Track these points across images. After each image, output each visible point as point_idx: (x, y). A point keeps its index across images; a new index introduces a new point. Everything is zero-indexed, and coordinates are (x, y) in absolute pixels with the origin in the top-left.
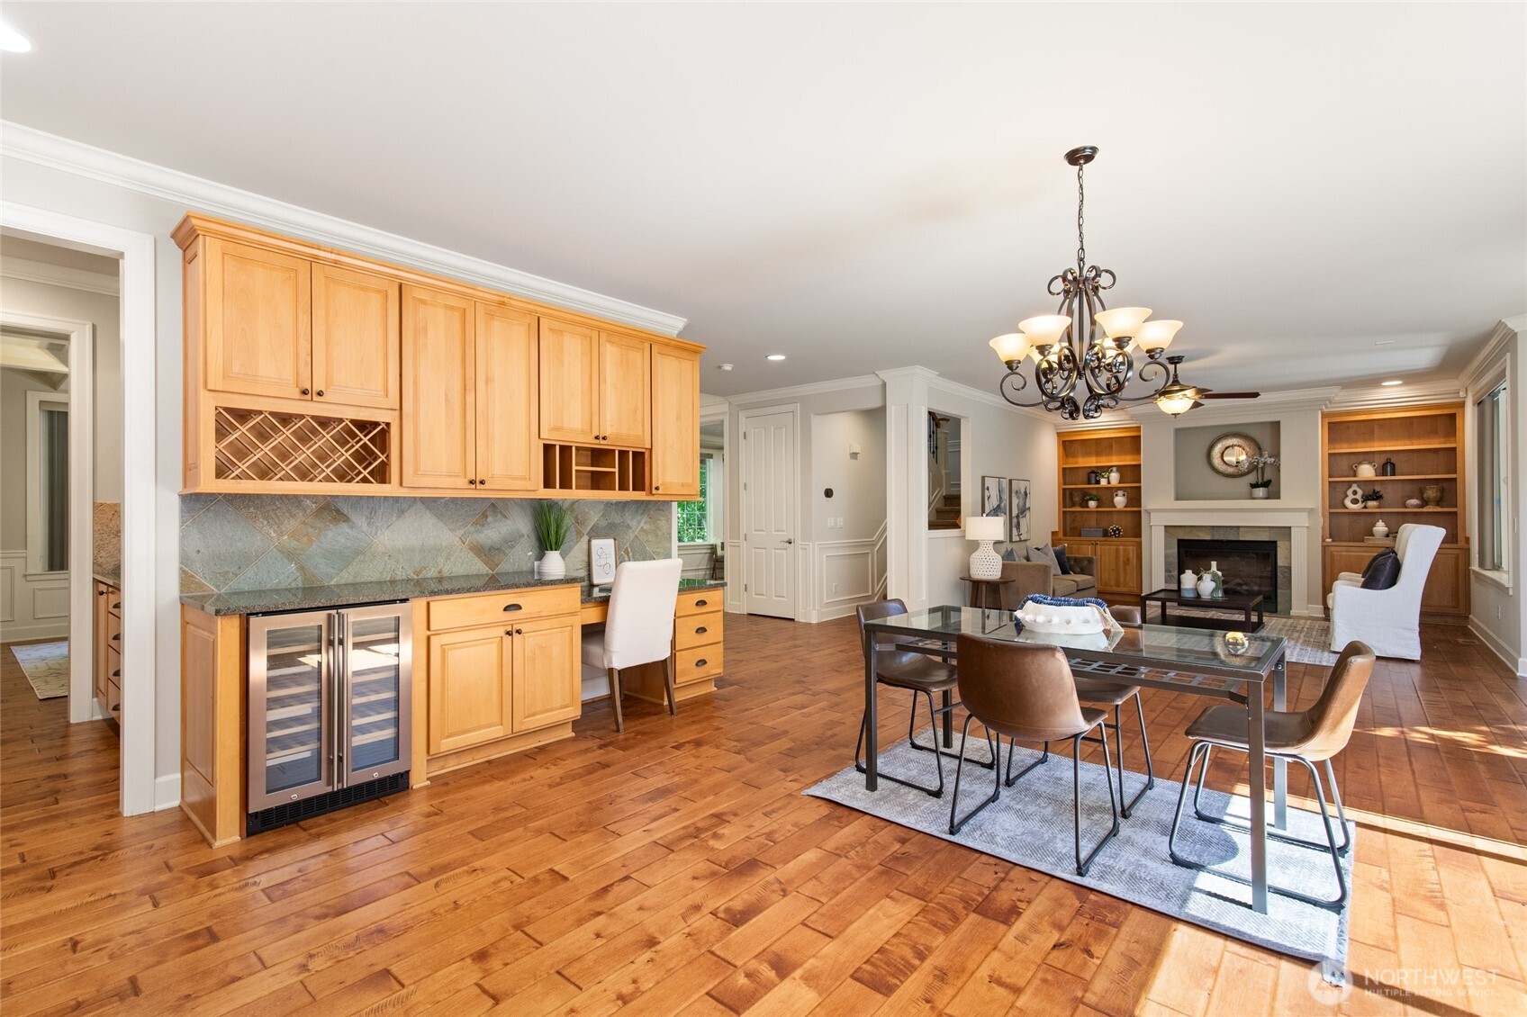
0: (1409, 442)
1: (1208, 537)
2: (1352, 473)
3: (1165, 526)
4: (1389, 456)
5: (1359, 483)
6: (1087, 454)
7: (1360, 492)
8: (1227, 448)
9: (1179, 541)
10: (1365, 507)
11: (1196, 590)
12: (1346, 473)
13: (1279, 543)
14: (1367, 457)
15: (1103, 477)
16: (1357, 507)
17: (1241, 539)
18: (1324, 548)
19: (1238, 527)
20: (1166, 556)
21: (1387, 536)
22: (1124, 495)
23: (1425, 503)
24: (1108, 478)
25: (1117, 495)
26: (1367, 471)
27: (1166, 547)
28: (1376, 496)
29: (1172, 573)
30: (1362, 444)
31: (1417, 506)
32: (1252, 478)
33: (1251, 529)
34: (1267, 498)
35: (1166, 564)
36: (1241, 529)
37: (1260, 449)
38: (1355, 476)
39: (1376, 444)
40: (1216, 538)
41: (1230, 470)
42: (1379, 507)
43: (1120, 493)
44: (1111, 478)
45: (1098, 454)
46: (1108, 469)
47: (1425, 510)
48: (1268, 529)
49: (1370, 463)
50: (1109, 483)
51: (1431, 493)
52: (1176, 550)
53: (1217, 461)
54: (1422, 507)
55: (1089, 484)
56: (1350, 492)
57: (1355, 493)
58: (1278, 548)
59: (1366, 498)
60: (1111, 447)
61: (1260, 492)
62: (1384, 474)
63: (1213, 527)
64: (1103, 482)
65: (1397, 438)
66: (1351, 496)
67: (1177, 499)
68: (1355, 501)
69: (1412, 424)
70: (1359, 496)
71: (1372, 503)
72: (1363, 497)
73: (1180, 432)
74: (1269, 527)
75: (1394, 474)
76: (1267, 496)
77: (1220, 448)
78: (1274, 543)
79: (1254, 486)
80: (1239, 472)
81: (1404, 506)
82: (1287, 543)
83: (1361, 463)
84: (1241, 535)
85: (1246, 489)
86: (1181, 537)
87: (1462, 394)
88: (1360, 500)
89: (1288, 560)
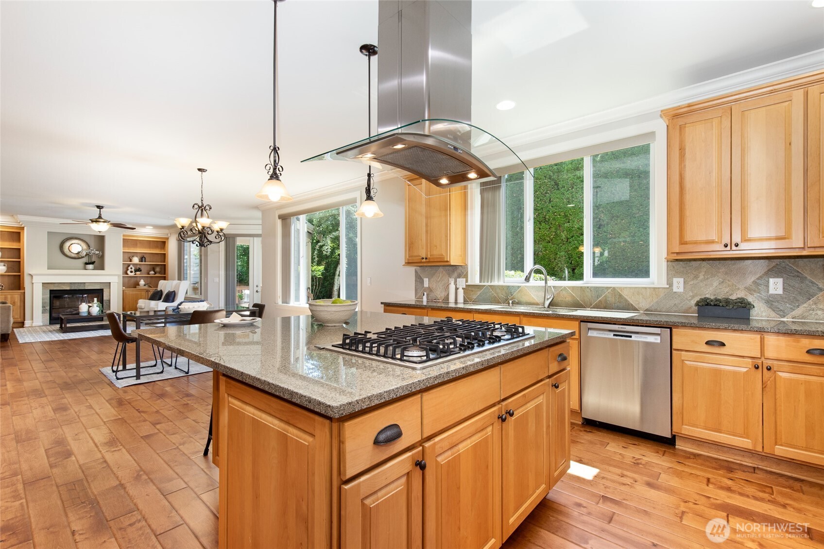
0: (149, 250)
1: (68, 288)
2: (129, 260)
3: (43, 283)
4: (143, 255)
5: (134, 265)
7: (133, 268)
8: (71, 244)
9: (51, 291)
10: (135, 274)
11: (89, 313)
12: (127, 260)
13: (104, 290)
14: (135, 254)
16: (132, 274)
17: (86, 288)
18: (123, 291)
19: (85, 283)
20: (43, 299)
21: (145, 285)
22: (4, 266)
23: (155, 273)
26: (136, 260)
27: (43, 295)
28: (139, 270)
29: (46, 308)
30: (133, 249)
31: (153, 274)
32: (85, 260)
33: (91, 284)
34: (93, 270)
35: (44, 303)
37: (89, 246)
38: (131, 261)
39: (138, 249)
40: (73, 288)
41: (73, 255)
42: (140, 274)
43: (1, 264)
47: (156, 275)
48: (98, 284)
49: (137, 257)
51: (158, 269)
52: (49, 296)
53: (66, 250)
54: (155, 274)
56: (129, 268)
57: (131, 268)
58: (104, 292)
59: (136, 271)
61: (91, 266)
62: (142, 262)
63: (71, 283)
65: (145, 247)
66: (130, 270)
67: (50, 268)
68: (131, 272)
69: (150, 243)
70: (133, 270)
71: (138, 273)
72: (135, 270)
73: (50, 234)
74: (100, 283)
75: (145, 262)
76: (94, 269)
77: (67, 244)
78: (102, 290)
79: (86, 264)
80: (78, 256)
81: (149, 274)
82: (108, 290)
83: (133, 256)
84: (86, 286)
85: (82, 265)
86: (52, 289)
87: (169, 235)
88: (134, 271)
89: (109, 297)
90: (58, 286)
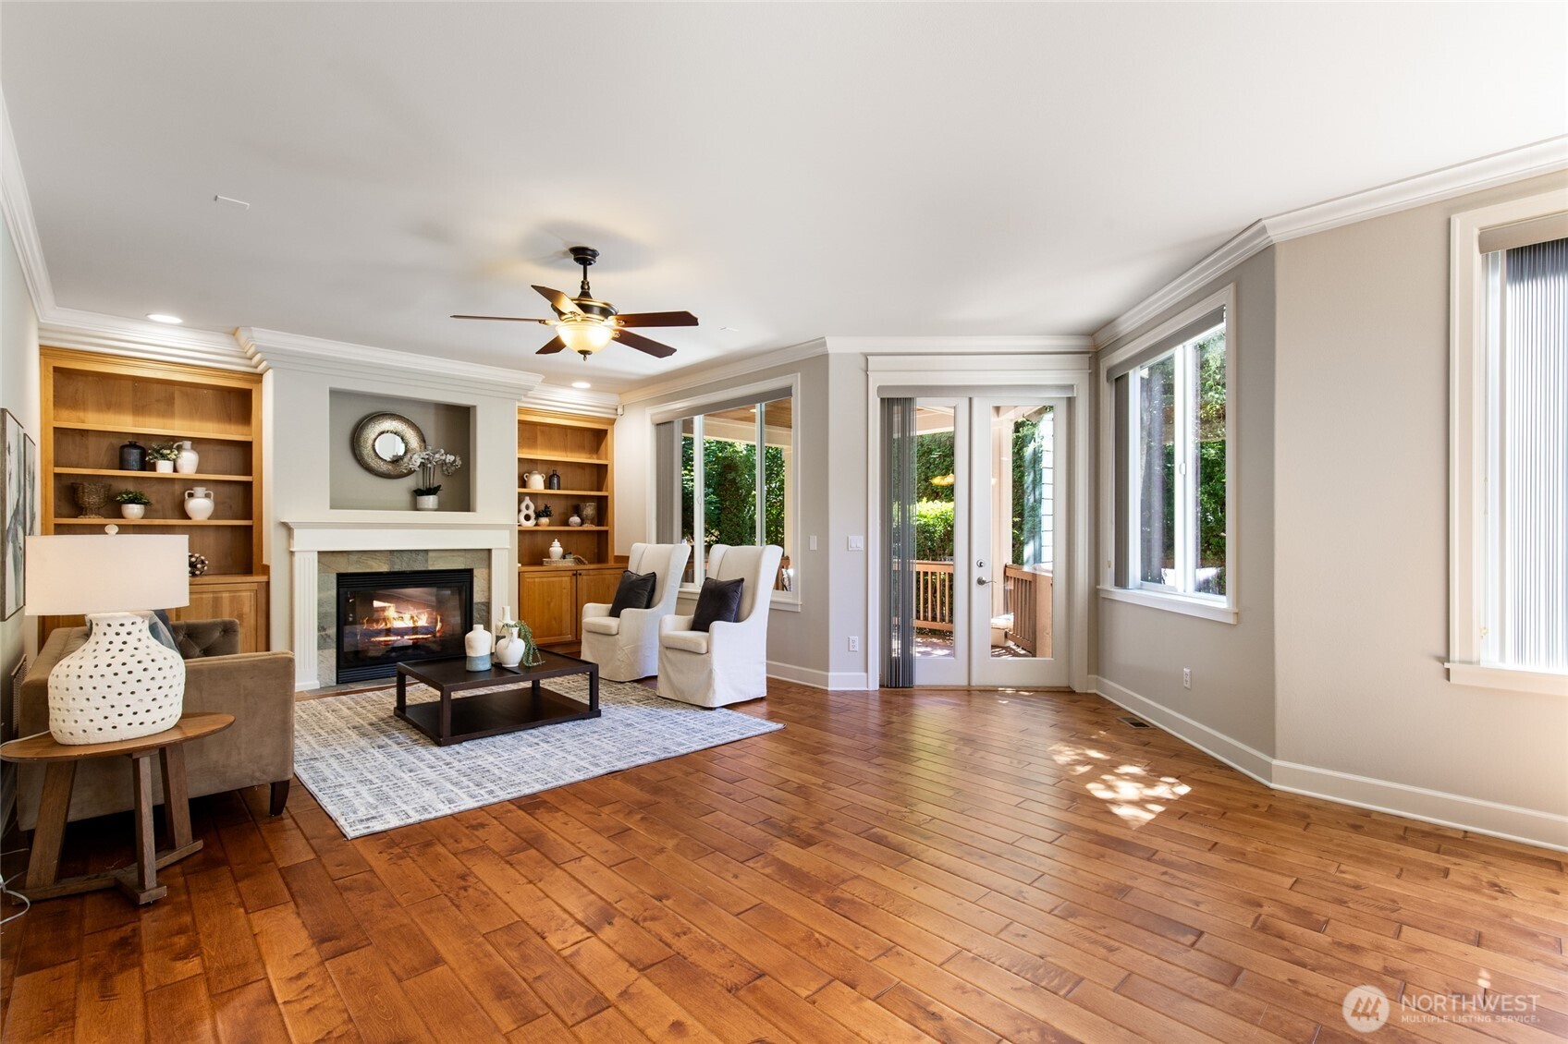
0: (564, 454)
1: (385, 568)
3: (319, 552)
4: (553, 466)
5: (531, 496)
6: (109, 406)
7: (532, 507)
8: (380, 434)
9: (340, 576)
10: (537, 525)
11: (494, 657)
13: (475, 572)
14: (537, 466)
15: (164, 457)
16: (531, 524)
17: (431, 568)
19: (426, 551)
20: (320, 604)
21: (564, 557)
22: (207, 496)
23: (583, 523)
24: (175, 461)
25: (191, 495)
26: (537, 483)
27: (320, 589)
28: (546, 512)
29: (328, 632)
30: (536, 450)
31: (577, 524)
32: (416, 481)
33: (443, 554)
35: (322, 616)
36: (430, 554)
37: (424, 441)
38: (526, 487)
39: (539, 451)
40: (397, 568)
41: (384, 468)
42: (549, 525)
43: (200, 491)
44: (180, 462)
45: (140, 409)
46: (171, 443)
47: (583, 528)
48: (463, 553)
49: (540, 474)
50: (175, 470)
51: (588, 511)
52: (334, 592)
53: (367, 451)
55: (122, 468)
56: (523, 506)
57: (527, 507)
58: (475, 579)
59: (538, 515)
60: (170, 401)
61: (430, 501)
62: (550, 488)
63: (392, 552)
64: (164, 468)
66: (525, 511)
67: (332, 507)
68: (528, 518)
70: (531, 512)
71: (544, 520)
72: (535, 512)
73: (335, 394)
74: (465, 550)
75: (559, 489)
76: (441, 507)
77: (372, 431)
78: (470, 572)
79: (419, 492)
80: (396, 469)
81: (567, 524)
82: (485, 571)
83: (530, 473)
84: (430, 563)
85: (405, 498)
86: (343, 570)
87: (620, 411)
88: (533, 516)
89: (486, 594)
90: (358, 562)
